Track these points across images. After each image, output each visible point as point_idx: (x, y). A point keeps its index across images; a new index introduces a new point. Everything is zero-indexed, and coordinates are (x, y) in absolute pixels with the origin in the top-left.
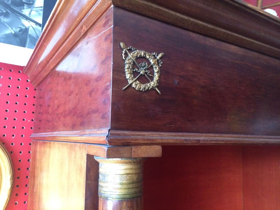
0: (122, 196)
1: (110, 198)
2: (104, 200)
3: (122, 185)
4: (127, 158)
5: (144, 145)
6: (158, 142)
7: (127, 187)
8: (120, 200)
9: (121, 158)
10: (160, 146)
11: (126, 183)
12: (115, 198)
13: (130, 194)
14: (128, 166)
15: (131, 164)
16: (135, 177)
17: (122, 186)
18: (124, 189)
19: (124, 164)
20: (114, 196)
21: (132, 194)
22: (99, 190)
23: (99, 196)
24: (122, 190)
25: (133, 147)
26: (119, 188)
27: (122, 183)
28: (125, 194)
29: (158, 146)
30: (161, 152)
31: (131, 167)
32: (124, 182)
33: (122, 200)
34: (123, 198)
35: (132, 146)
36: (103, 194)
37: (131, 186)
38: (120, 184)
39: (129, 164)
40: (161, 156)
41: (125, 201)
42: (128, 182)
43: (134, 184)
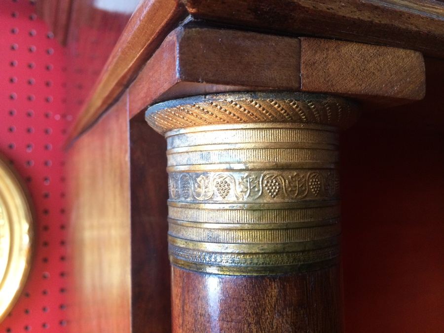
0: (261, 261)
1: (211, 265)
2: (188, 276)
3: (257, 214)
4: (279, 91)
5: (352, 41)
6: (414, 28)
7: (279, 221)
8: (255, 274)
9: (252, 89)
10: (417, 54)
11: (277, 206)
12: (229, 269)
13: (297, 252)
14: (280, 135)
15: (295, 125)
16: (312, 183)
17: (260, 218)
18: (269, 230)
19: (265, 126)
20: (226, 261)
21: (303, 252)
22: (170, 238)
23: (171, 258)
24: (258, 233)
25: (305, 44)
26: (246, 226)
27: (256, 207)
28: (276, 252)
29: (408, 52)
30: (423, 78)
31: (294, 140)
32: (267, 200)
33: (263, 277)
34: (265, 269)
35: (302, 39)
36: (181, 249)
37: (296, 219)
38: (252, 209)
39: (288, 125)
40: (421, 95)
41: (273, 279)
42: (286, 200)
43: (309, 212)
